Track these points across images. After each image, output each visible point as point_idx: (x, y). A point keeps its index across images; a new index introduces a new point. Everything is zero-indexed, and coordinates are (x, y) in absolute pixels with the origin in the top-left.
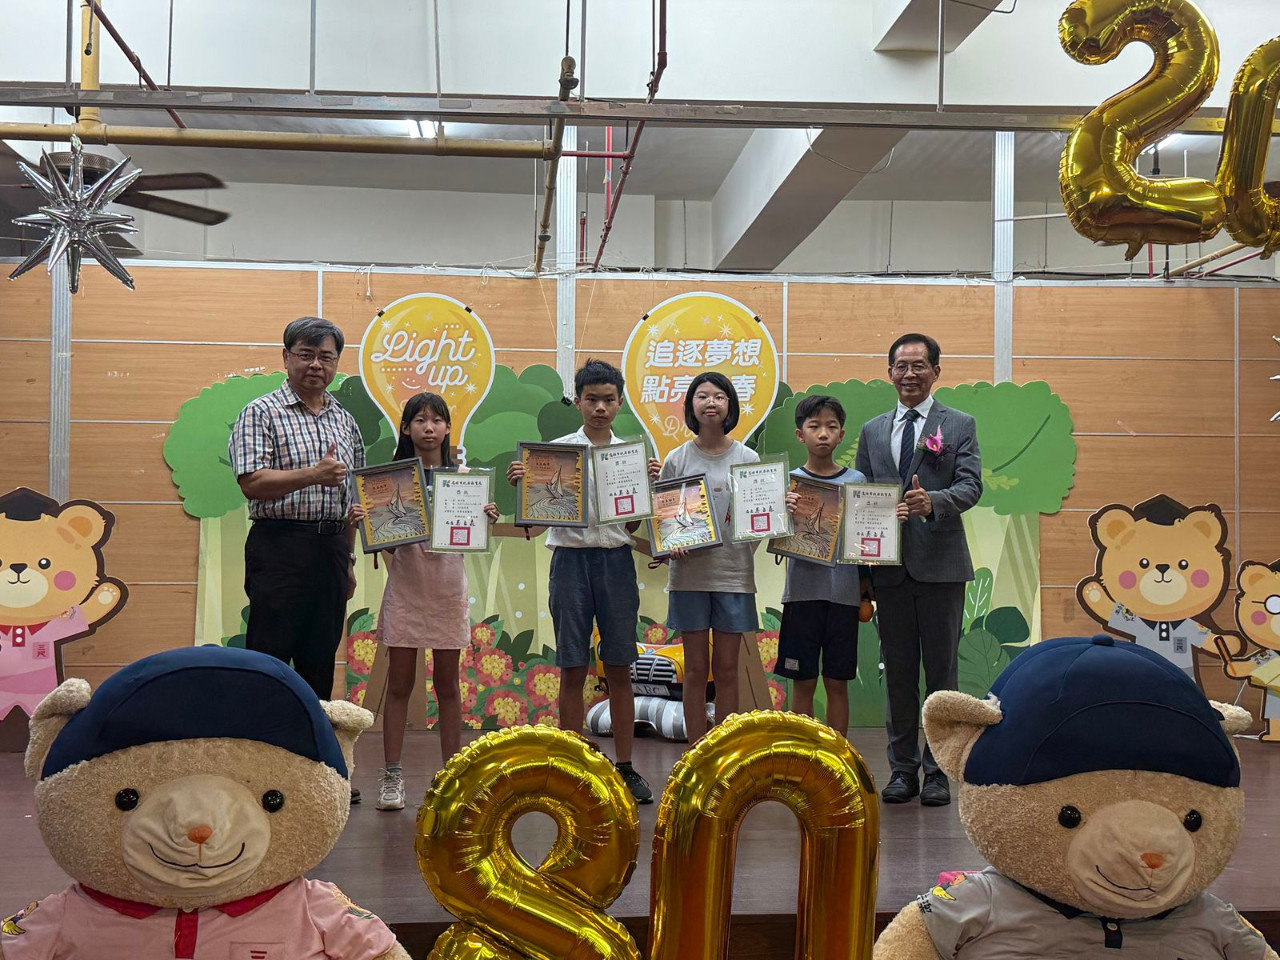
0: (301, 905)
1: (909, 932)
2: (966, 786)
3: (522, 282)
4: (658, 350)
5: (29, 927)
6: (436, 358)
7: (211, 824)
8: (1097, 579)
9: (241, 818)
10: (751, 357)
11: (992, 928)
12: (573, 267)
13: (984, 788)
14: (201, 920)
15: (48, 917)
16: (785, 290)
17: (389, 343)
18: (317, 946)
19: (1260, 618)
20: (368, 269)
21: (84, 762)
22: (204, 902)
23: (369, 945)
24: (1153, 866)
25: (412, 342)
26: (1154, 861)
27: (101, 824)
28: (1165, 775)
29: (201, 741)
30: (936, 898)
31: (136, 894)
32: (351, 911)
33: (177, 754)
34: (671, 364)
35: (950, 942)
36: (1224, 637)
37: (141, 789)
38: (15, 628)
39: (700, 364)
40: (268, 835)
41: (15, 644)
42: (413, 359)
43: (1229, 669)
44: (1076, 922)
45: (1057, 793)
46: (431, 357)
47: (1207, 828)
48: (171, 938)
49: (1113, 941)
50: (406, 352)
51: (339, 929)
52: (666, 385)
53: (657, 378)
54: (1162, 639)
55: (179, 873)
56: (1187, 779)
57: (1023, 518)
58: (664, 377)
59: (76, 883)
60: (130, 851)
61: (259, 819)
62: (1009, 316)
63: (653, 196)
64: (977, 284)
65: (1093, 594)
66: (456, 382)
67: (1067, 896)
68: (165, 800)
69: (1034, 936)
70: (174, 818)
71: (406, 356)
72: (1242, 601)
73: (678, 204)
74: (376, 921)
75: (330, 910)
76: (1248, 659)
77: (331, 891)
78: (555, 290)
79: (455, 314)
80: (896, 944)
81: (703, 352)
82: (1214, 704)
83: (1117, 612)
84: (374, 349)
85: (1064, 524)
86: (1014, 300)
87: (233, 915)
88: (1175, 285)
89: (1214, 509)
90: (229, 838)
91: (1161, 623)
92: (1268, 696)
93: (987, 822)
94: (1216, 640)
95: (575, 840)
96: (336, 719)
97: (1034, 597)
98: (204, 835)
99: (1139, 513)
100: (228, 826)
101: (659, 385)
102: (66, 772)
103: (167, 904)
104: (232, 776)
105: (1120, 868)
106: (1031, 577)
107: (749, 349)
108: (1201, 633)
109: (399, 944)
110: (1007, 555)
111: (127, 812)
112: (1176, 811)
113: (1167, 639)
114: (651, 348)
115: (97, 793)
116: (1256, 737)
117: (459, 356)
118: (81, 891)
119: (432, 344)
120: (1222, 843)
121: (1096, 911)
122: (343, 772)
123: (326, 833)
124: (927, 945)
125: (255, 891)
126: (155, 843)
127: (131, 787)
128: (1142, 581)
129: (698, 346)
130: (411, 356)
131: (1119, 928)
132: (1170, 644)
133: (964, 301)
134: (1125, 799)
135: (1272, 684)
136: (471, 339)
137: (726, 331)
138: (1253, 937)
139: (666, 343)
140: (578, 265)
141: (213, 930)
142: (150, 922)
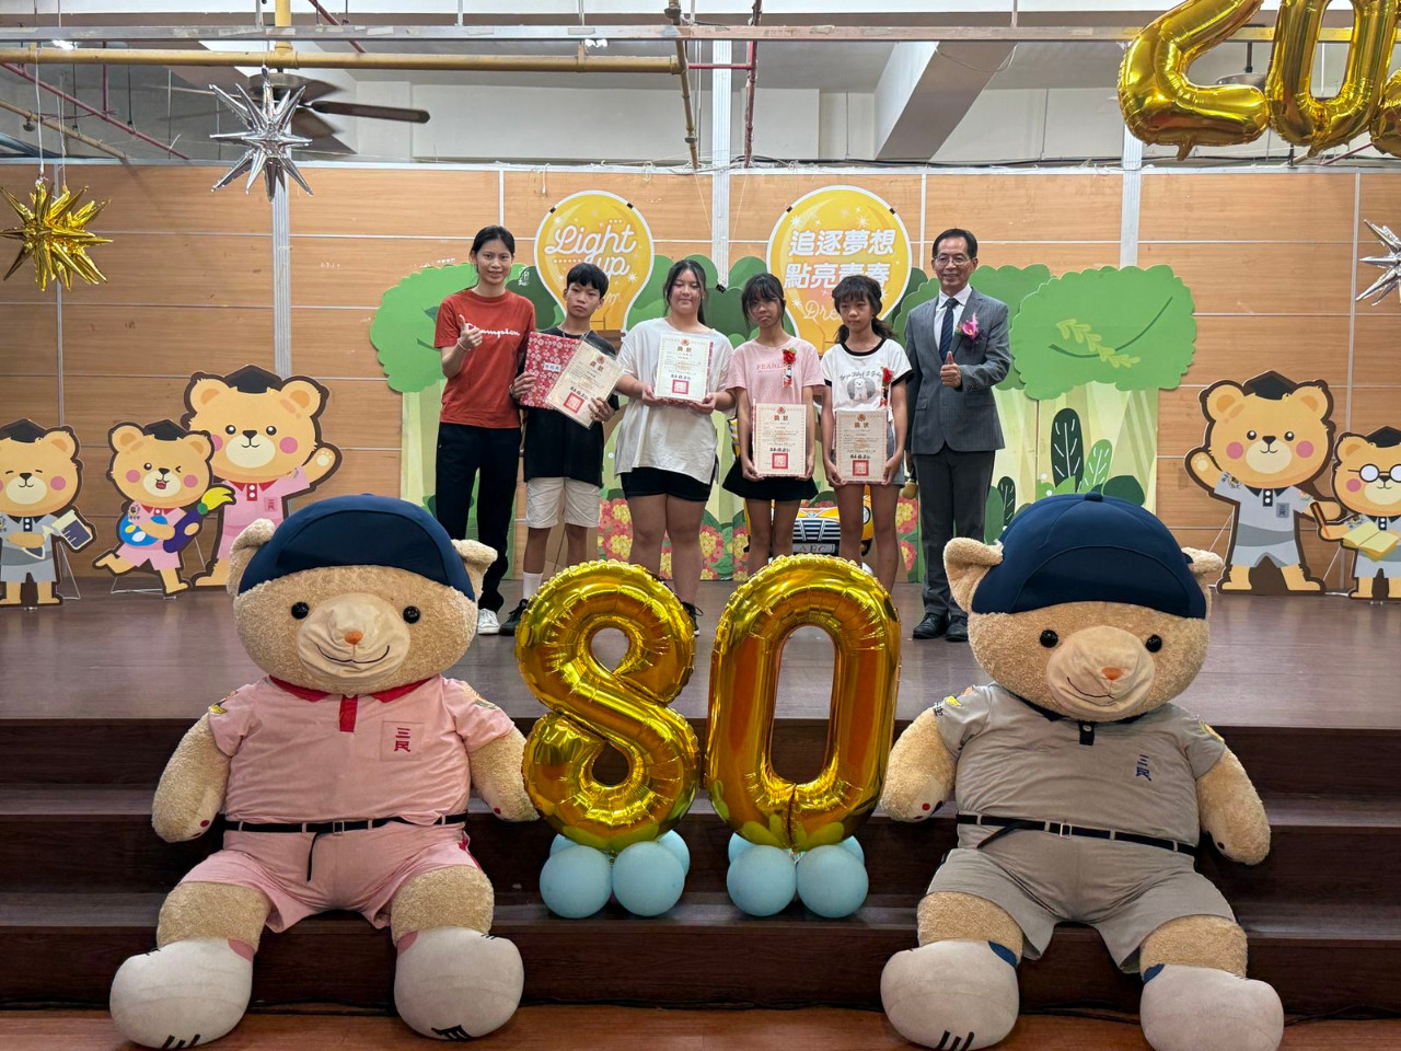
0: (438, 694)
1: (924, 731)
2: (972, 616)
3: (683, 178)
4: (801, 239)
5: (231, 708)
6: (601, 250)
7: (362, 630)
8: (1205, 449)
9: (386, 626)
10: (885, 246)
11: (989, 728)
12: (728, 164)
13: (985, 616)
14: (360, 703)
15: (245, 701)
16: (924, 183)
17: (560, 237)
18: (449, 726)
19: (1354, 486)
20: (541, 168)
21: (268, 582)
22: (362, 689)
23: (492, 729)
24: (1112, 678)
25: (581, 236)
26: (1113, 674)
27: (281, 629)
28: (1132, 606)
29: (355, 568)
30: (949, 705)
31: (309, 682)
32: (478, 702)
33: (337, 577)
34: (812, 253)
35: (956, 742)
36: (1320, 503)
37: (310, 603)
38: (249, 485)
39: (838, 253)
40: (407, 640)
41: (250, 499)
42: (581, 251)
43: (1323, 530)
44: (1057, 724)
45: (1040, 619)
46: (598, 249)
47: (1166, 650)
48: (336, 717)
49: (1087, 739)
50: (573, 246)
51: (467, 716)
52: (807, 272)
53: (799, 266)
54: (1265, 504)
55: (338, 667)
56: (1152, 610)
57: (1142, 393)
58: (806, 265)
59: (267, 675)
60: (304, 650)
61: (401, 627)
62: (1136, 203)
63: (818, 91)
64: (1105, 173)
65: (1201, 464)
66: (620, 272)
67: (1045, 701)
68: (328, 611)
69: (1019, 734)
70: (335, 626)
71: (575, 249)
72: (1338, 470)
73: (841, 96)
74: (498, 711)
75: (461, 701)
76: (1342, 523)
77: (464, 689)
78: (711, 185)
79: (616, 208)
80: (913, 740)
81: (842, 241)
82: (1185, 550)
83: (1224, 480)
84: (548, 242)
85: (1181, 399)
86: (1142, 188)
87: (384, 700)
88: (1300, 171)
89: (1322, 384)
90: (379, 639)
91: (1265, 490)
92: (1359, 557)
93: (986, 643)
94: (1312, 506)
95: (643, 651)
96: (465, 554)
97: (1150, 464)
98: (355, 637)
99: (1246, 390)
100: (376, 632)
101: (801, 272)
102: (255, 589)
103: (332, 691)
104: (379, 594)
105: (1087, 679)
106: (1148, 448)
107: (884, 238)
108: (1304, 499)
109: (516, 730)
110: (1126, 425)
111: (299, 621)
112: (1138, 635)
113: (1270, 504)
114: (795, 238)
115: (278, 605)
116: (1346, 595)
117: (622, 249)
118: (270, 682)
119: (598, 237)
120: (1180, 662)
121: (1072, 716)
122: (471, 596)
123: (456, 642)
124: (936, 741)
125: (402, 683)
126: (322, 644)
127: (303, 601)
128: (1249, 452)
129: (837, 236)
130: (580, 248)
131: (1092, 730)
132: (1273, 510)
133: (1094, 189)
134: (1094, 625)
135: (1365, 545)
136: (632, 233)
137: (863, 222)
138: (1212, 741)
139: (808, 233)
140: (731, 162)
141: (367, 711)
142: (323, 704)
